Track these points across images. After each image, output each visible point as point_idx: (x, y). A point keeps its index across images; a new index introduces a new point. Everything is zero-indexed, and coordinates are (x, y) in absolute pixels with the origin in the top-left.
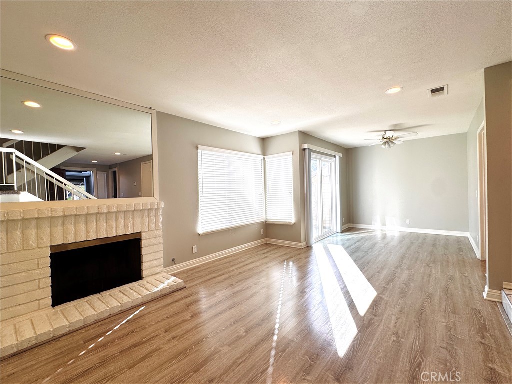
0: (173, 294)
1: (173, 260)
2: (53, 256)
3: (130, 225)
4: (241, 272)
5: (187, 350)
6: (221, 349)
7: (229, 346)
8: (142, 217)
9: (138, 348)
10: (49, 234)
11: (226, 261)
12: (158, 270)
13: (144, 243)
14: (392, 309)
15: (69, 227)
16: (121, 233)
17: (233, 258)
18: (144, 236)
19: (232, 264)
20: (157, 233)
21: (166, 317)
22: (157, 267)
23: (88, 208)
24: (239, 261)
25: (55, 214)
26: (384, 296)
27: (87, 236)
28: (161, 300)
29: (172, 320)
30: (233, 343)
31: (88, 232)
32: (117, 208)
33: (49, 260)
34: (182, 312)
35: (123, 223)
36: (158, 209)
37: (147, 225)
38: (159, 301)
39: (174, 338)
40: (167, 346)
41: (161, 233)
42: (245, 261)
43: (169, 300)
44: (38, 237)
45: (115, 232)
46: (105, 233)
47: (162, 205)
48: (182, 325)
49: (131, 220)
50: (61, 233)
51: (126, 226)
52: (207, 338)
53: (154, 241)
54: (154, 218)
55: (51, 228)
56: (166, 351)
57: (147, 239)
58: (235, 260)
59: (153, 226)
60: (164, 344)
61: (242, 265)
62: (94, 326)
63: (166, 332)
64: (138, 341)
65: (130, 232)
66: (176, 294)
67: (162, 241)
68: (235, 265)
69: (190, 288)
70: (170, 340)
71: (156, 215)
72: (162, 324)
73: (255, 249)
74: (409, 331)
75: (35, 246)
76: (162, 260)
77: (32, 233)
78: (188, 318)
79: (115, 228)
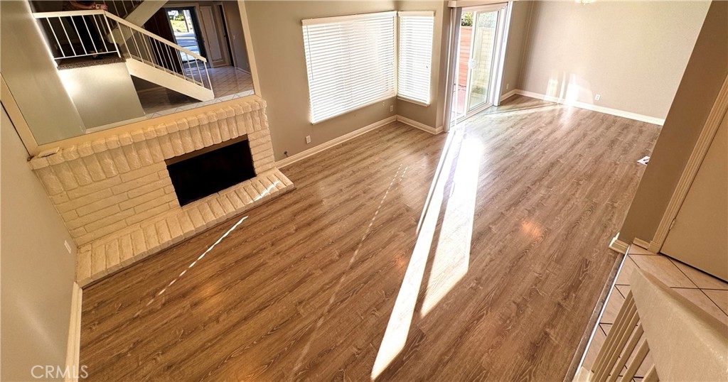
0: (283, 197)
1: (286, 153)
2: (169, 168)
3: (234, 129)
4: (355, 170)
5: (286, 268)
6: (314, 272)
7: (321, 269)
8: (246, 120)
9: (248, 259)
10: (160, 150)
11: (343, 149)
12: (270, 166)
13: (251, 144)
14: (493, 247)
15: (176, 141)
16: (226, 138)
17: (352, 146)
18: (250, 138)
19: (348, 157)
20: (263, 132)
21: (273, 226)
22: (268, 163)
23: (188, 123)
24: (357, 151)
25: (159, 134)
26: (493, 227)
27: (195, 147)
28: (272, 204)
29: (278, 231)
30: (326, 266)
31: (194, 143)
32: (217, 117)
33: (167, 171)
34: (288, 223)
35: (227, 129)
36: (260, 110)
37: (252, 126)
38: (270, 205)
39: (278, 253)
40: (271, 261)
41: (268, 131)
42: (363, 152)
43: (278, 206)
44: (152, 154)
45: (220, 138)
46: (211, 141)
47: (265, 104)
48: (286, 239)
49: (234, 125)
50: (170, 147)
51: (230, 131)
52: (305, 257)
53: (262, 140)
54: (258, 119)
55: (160, 145)
56: (270, 266)
57: (254, 140)
58: (353, 149)
59: (258, 126)
60: (269, 259)
61: (359, 158)
62: (215, 230)
63: (272, 245)
64: (249, 252)
65: (235, 136)
66: (286, 197)
67: (270, 139)
68: (352, 158)
69: (300, 189)
70: (274, 255)
71: (260, 115)
72: (269, 235)
73: (380, 130)
74: (494, 277)
75: (151, 162)
76: (273, 157)
77: (146, 151)
78: (292, 231)
79: (219, 136)
